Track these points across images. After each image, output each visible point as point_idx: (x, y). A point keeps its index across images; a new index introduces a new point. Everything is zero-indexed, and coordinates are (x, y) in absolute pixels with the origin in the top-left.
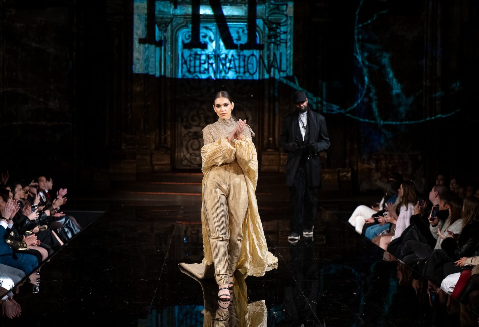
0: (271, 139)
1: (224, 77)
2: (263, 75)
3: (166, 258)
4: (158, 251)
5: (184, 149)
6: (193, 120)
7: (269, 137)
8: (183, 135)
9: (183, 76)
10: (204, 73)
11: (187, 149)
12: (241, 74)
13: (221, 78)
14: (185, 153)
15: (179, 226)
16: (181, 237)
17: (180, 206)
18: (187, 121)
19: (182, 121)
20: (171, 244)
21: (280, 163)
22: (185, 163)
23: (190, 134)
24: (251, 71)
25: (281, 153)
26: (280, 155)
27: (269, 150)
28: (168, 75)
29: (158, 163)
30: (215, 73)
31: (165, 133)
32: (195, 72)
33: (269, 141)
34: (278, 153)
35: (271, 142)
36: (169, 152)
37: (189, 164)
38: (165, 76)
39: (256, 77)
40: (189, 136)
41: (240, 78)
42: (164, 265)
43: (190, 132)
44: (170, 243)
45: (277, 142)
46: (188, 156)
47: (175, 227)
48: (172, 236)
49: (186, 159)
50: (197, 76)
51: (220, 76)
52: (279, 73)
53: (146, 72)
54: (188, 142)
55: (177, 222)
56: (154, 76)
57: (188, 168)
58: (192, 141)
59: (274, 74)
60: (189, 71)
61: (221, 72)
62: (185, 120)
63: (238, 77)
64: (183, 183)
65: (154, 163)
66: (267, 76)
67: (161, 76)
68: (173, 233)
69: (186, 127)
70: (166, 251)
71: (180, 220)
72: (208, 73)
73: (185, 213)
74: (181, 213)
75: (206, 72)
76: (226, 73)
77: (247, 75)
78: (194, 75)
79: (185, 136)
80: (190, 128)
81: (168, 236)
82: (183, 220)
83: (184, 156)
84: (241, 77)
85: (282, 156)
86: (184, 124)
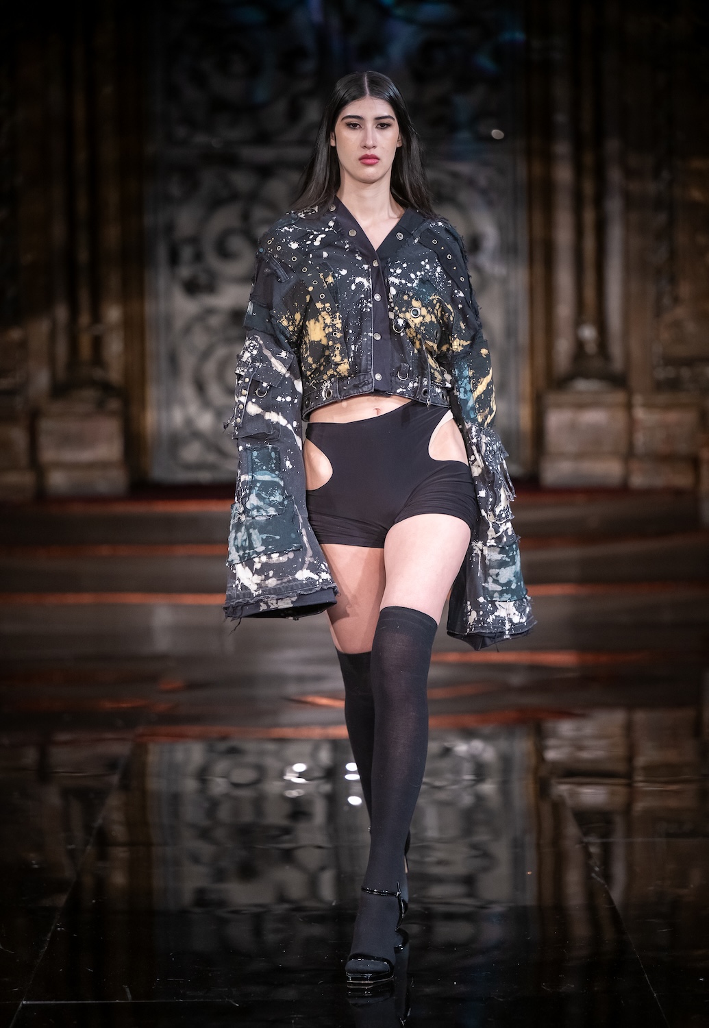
0: (588, 333)
5: (188, 391)
6: (224, 253)
7: (578, 325)
8: (179, 324)
11: (200, 387)
14: (193, 408)
18: (198, 257)
19: (174, 260)
21: (631, 445)
22: (192, 452)
23: (215, 321)
25: (639, 400)
26: (629, 406)
27: (582, 385)
29: (68, 456)
31: (96, 318)
33: (580, 343)
34: (619, 397)
35: (591, 348)
36: (114, 404)
37: (211, 458)
40: (208, 329)
43: (210, 311)
45: (616, 350)
46: (205, 421)
49: (196, 435)
54: (206, 355)
57: (204, 476)
58: (221, 352)
62: (187, 253)
65: (49, 456)
69: (192, 288)
79: (187, 330)
80: (211, 288)
83: (189, 422)
85: (640, 414)
86: (185, 272)
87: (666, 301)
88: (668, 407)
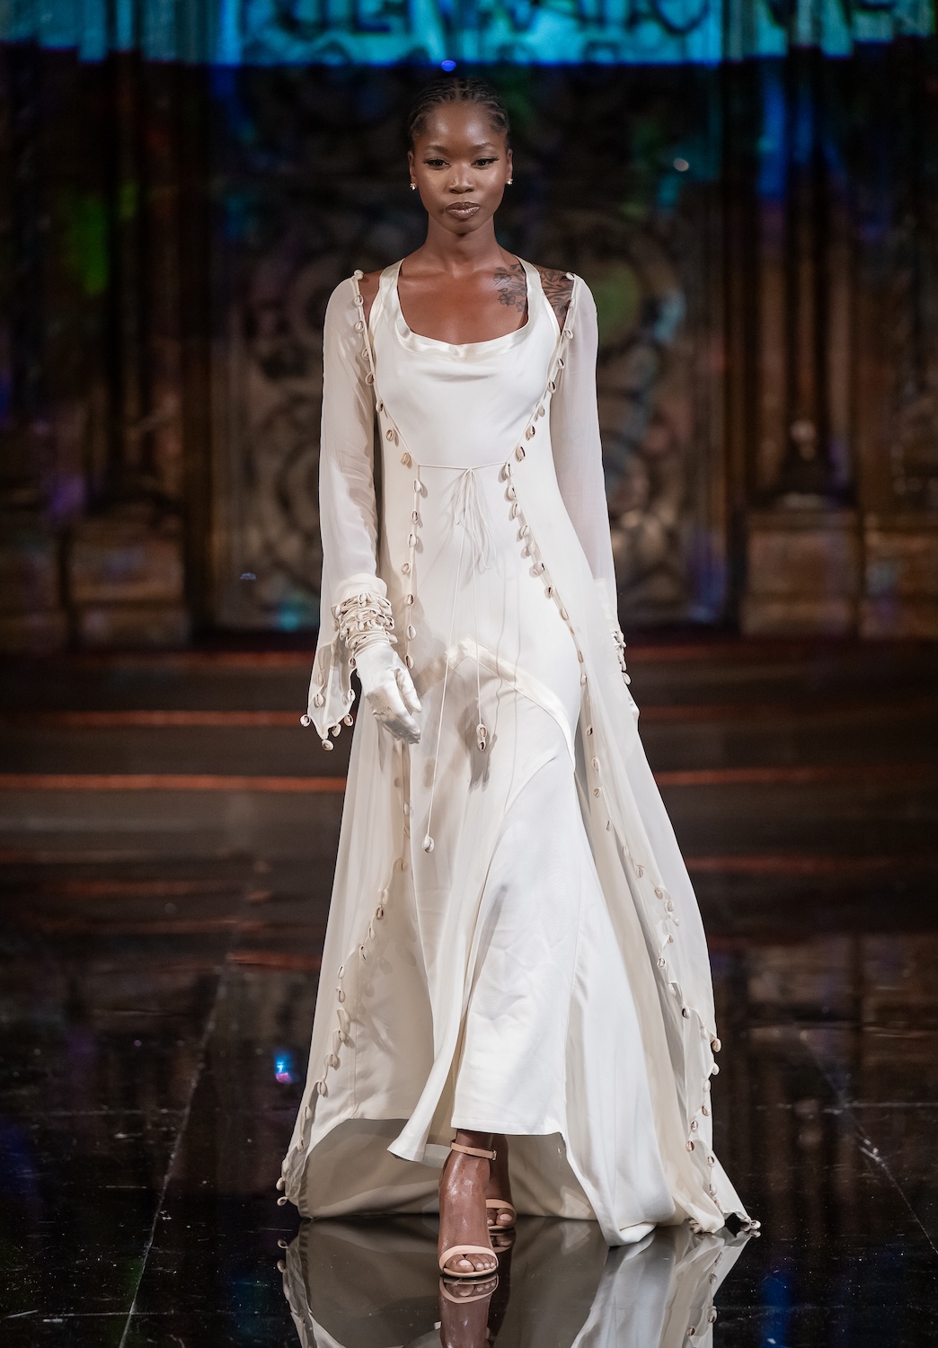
0: (804, 431)
1: (505, 49)
2: (750, 33)
3: (167, 1178)
4: (121, 1136)
5: (267, 506)
7: (789, 420)
8: (257, 415)
9: (253, 48)
10: (383, 29)
11: (285, 503)
12: (614, 33)
13: (490, 56)
14: (275, 528)
15: (244, 984)
16: (259, 1051)
17: (243, 860)
18: (283, 327)
19: (251, 331)
20: (197, 1090)
21: (862, 581)
22: (274, 589)
24: (674, 12)
25: (872, 520)
26: (859, 532)
27: (795, 501)
28: (160, 46)
29: (109, 592)
30: (450, 26)
31: (147, 406)
32: (324, 24)
33: (792, 446)
34: (845, 518)
35: (808, 452)
36: (172, 524)
38: (137, 54)
39: (706, 46)
40: (295, 424)
41: (604, 57)
42: (160, 1221)
43: (300, 399)
44: (194, 1084)
45: (840, 451)
46: (290, 548)
47: (222, 992)
48: (203, 1044)
49: (279, 565)
50: (335, 47)
51: (481, 49)
52: (848, 20)
53: (21, 30)
54: (291, 459)
55: (231, 957)
56: (71, 53)
57: (290, 620)
59: (818, 25)
60: (288, 21)
61: (485, 20)
62: (267, 321)
63: (592, 46)
64: (263, 719)
65: (84, 592)
66: (770, 41)
67: (113, 57)
68: (211, 1026)
69: (274, 369)
70: (169, 1136)
71: (249, 942)
72: (408, 27)
73: (276, 899)
74: (256, 904)
75: (395, 22)
76: (520, 26)
77: (650, 33)
78: (321, 42)
79: (268, 425)
80: (301, 370)
81: (181, 1043)
82: (272, 945)
83: (269, 548)
84: (613, 46)
85: (874, 539)
86: (264, 346)
87: (909, 388)
88: (910, 532)
